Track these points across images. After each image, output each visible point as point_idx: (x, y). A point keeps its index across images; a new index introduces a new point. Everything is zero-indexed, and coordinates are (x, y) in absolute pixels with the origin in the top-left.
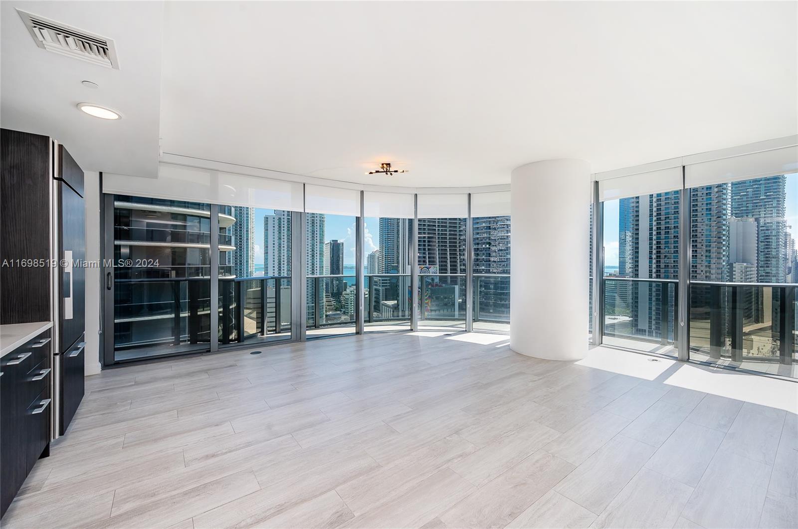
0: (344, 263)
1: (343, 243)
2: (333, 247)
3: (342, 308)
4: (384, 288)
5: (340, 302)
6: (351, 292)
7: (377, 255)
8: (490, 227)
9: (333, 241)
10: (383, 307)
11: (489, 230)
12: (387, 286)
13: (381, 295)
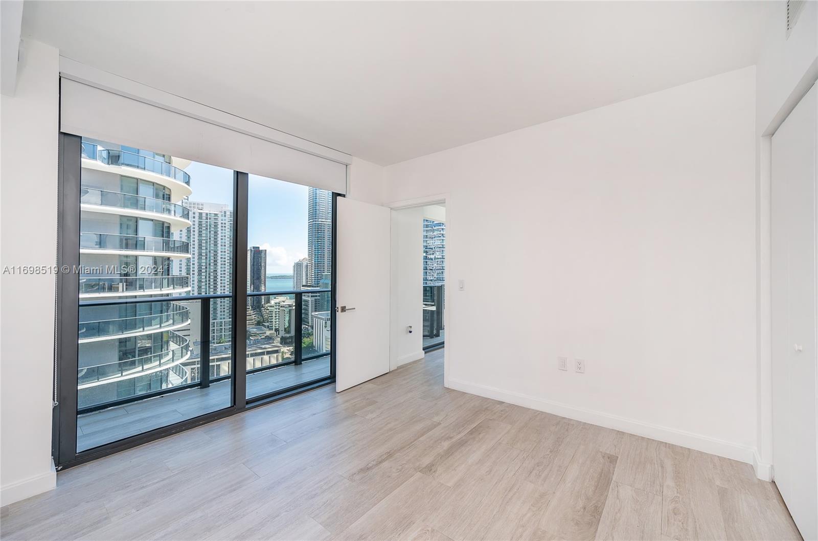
0: (267, 273)
1: (266, 250)
2: (254, 253)
3: (265, 322)
4: (313, 298)
5: (262, 316)
6: (276, 304)
7: (305, 264)
8: (427, 236)
9: (253, 247)
10: (314, 319)
11: (427, 239)
12: (316, 296)
13: (310, 306)
